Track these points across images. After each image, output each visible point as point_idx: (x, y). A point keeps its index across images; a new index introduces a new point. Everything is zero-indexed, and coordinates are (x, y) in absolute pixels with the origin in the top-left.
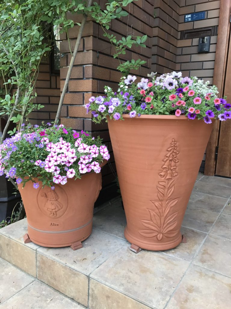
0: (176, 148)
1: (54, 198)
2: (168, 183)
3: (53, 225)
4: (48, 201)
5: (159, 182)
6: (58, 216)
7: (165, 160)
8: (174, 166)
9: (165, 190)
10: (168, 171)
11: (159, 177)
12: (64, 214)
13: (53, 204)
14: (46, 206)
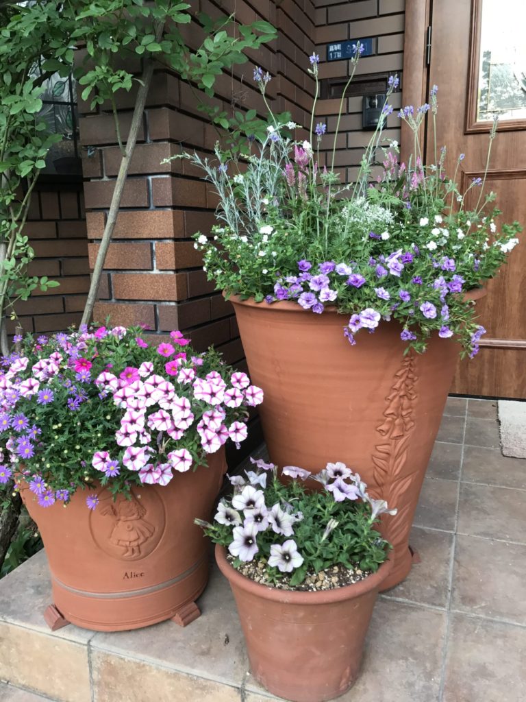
0: (412, 369)
1: (133, 514)
2: (395, 446)
3: (129, 575)
4: (120, 523)
5: (376, 446)
6: (142, 554)
7: (390, 397)
8: (408, 409)
9: (388, 463)
10: (396, 419)
11: (378, 434)
12: (158, 546)
13: (132, 529)
14: (113, 535)
